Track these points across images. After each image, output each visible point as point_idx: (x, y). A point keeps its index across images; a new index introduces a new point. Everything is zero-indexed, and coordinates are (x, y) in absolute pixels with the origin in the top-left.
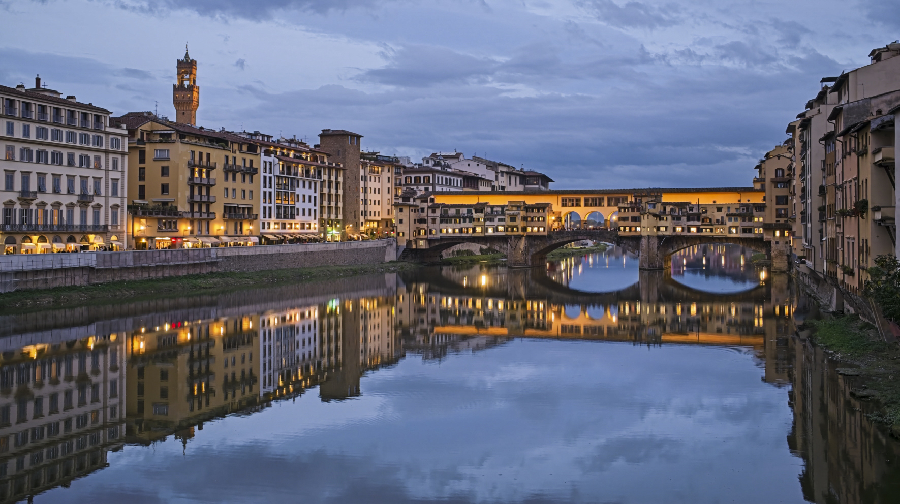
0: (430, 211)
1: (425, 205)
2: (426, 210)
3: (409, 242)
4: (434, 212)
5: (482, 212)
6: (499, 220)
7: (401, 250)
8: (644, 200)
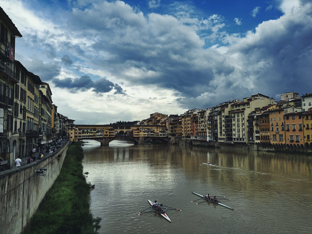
0: (79, 130)
1: (77, 129)
2: (77, 130)
3: (74, 140)
4: (80, 131)
5: (96, 131)
6: (101, 133)
7: (72, 142)
8: (140, 127)
